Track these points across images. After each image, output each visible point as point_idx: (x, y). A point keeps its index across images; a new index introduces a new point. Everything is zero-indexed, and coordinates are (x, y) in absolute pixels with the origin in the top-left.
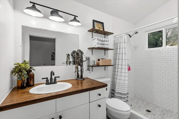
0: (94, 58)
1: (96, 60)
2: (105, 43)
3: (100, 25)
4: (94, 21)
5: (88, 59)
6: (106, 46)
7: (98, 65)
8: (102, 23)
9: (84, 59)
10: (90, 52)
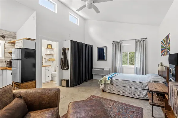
0: (47, 58)
1: (48, 59)
2: (52, 53)
3: (50, 46)
4: (47, 44)
5: (45, 58)
6: (52, 54)
7: (49, 61)
8: (51, 45)
9: (44, 58)
10: (46, 56)
